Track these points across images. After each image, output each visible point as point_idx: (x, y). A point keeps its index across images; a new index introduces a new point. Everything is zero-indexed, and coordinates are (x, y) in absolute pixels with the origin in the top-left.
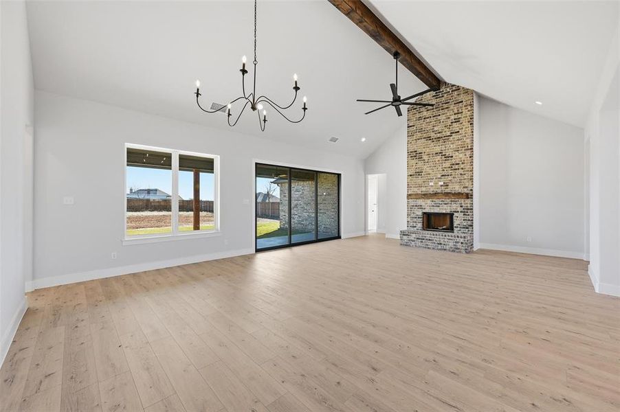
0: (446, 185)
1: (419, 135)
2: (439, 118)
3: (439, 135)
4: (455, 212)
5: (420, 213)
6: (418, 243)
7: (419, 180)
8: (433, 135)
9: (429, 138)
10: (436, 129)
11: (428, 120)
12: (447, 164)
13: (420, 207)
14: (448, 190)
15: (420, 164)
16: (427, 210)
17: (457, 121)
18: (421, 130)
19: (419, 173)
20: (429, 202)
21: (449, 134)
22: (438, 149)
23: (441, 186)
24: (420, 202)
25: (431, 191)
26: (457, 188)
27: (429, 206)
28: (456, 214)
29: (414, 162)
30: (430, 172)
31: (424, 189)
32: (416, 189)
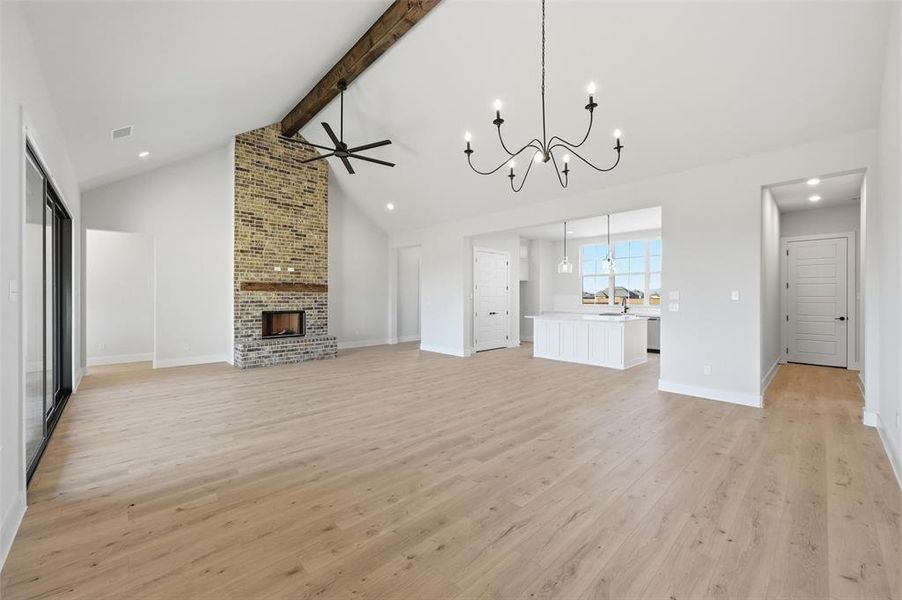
0: (297, 273)
1: (257, 190)
2: (288, 176)
3: (288, 201)
4: (308, 309)
5: (259, 313)
6: (276, 358)
7: (257, 261)
8: (279, 197)
9: (273, 200)
10: (284, 190)
11: (272, 172)
12: (299, 244)
13: (260, 303)
14: (300, 280)
15: (259, 236)
16: (270, 308)
17: (311, 191)
18: (260, 183)
19: (258, 250)
20: (273, 295)
21: (301, 204)
22: (286, 220)
23: (292, 273)
24: (260, 295)
25: (277, 279)
26: (311, 278)
27: (272, 301)
28: (308, 312)
29: (249, 230)
30: (276, 251)
31: (265, 276)
32: (252, 275)
